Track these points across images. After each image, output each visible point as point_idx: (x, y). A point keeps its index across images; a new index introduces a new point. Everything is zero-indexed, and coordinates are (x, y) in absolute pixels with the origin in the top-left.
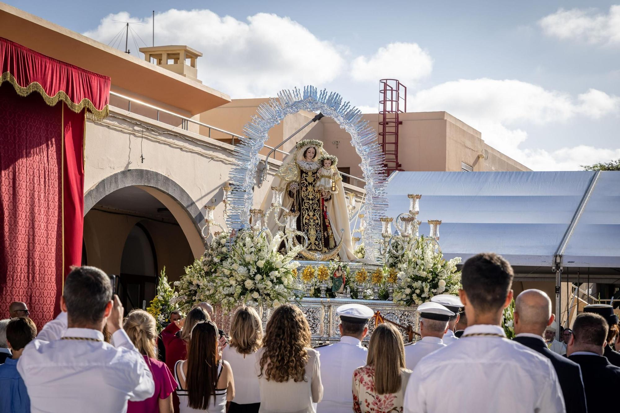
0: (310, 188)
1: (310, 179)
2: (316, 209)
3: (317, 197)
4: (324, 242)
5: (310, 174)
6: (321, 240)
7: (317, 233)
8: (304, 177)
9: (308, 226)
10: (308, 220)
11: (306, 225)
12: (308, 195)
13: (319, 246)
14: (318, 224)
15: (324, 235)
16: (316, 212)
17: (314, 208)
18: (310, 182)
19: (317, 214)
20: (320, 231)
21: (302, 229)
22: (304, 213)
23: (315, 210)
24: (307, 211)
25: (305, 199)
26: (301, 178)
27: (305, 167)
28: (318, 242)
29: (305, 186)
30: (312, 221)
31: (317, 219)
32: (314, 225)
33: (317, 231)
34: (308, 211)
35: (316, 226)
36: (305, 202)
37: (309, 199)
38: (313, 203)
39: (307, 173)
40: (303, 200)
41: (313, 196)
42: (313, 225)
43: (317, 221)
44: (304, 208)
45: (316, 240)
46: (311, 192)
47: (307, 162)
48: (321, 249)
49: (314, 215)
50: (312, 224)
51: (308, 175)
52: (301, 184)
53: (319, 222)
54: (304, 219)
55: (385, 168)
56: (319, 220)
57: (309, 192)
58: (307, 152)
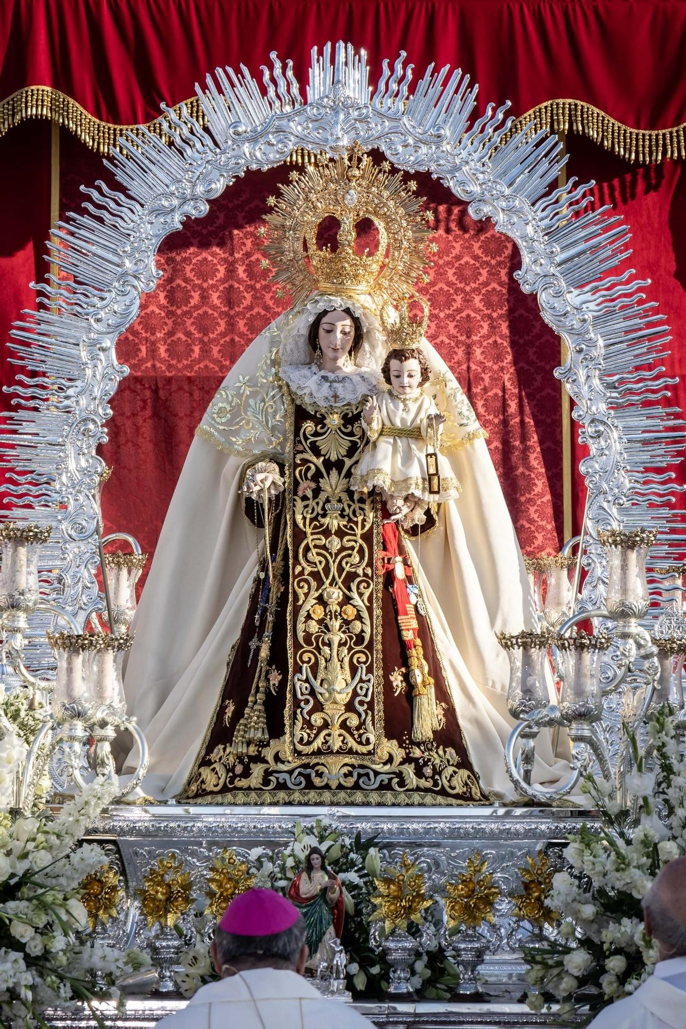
0: (332, 483)
1: (334, 447)
2: (357, 575)
3: (364, 520)
4: (387, 720)
5: (335, 420)
6: (371, 706)
7: (353, 678)
8: (306, 439)
9: (318, 649)
10: (321, 622)
11: (309, 643)
12: (324, 516)
13: (360, 736)
14: (360, 639)
15: (388, 686)
16: (354, 586)
17: (347, 568)
18: (333, 458)
19: (361, 595)
20: (370, 670)
21: (291, 661)
22: (300, 592)
23: (352, 576)
24: (314, 584)
25: (309, 530)
26: (297, 442)
27: (311, 394)
28: (359, 715)
29: (309, 475)
30: (336, 624)
31: (359, 617)
32: (345, 644)
33: (354, 670)
34: (320, 583)
35: (350, 649)
36: (307, 545)
37: (327, 533)
38: (343, 549)
39: (320, 420)
40: (299, 535)
41: (342, 516)
42: (340, 645)
43: (357, 627)
44: (302, 573)
45: (350, 707)
46: (334, 502)
47: (323, 373)
48: (371, 747)
49: (347, 600)
50: (336, 640)
51: (324, 426)
52: (296, 466)
53: (368, 629)
54: (301, 618)
55: (670, 381)
56: (368, 622)
57: (328, 501)
58: (322, 333)
